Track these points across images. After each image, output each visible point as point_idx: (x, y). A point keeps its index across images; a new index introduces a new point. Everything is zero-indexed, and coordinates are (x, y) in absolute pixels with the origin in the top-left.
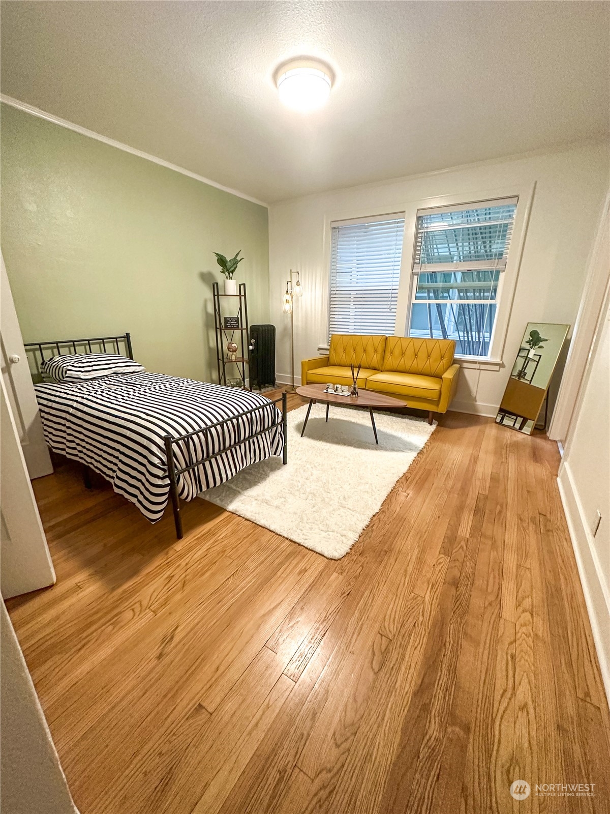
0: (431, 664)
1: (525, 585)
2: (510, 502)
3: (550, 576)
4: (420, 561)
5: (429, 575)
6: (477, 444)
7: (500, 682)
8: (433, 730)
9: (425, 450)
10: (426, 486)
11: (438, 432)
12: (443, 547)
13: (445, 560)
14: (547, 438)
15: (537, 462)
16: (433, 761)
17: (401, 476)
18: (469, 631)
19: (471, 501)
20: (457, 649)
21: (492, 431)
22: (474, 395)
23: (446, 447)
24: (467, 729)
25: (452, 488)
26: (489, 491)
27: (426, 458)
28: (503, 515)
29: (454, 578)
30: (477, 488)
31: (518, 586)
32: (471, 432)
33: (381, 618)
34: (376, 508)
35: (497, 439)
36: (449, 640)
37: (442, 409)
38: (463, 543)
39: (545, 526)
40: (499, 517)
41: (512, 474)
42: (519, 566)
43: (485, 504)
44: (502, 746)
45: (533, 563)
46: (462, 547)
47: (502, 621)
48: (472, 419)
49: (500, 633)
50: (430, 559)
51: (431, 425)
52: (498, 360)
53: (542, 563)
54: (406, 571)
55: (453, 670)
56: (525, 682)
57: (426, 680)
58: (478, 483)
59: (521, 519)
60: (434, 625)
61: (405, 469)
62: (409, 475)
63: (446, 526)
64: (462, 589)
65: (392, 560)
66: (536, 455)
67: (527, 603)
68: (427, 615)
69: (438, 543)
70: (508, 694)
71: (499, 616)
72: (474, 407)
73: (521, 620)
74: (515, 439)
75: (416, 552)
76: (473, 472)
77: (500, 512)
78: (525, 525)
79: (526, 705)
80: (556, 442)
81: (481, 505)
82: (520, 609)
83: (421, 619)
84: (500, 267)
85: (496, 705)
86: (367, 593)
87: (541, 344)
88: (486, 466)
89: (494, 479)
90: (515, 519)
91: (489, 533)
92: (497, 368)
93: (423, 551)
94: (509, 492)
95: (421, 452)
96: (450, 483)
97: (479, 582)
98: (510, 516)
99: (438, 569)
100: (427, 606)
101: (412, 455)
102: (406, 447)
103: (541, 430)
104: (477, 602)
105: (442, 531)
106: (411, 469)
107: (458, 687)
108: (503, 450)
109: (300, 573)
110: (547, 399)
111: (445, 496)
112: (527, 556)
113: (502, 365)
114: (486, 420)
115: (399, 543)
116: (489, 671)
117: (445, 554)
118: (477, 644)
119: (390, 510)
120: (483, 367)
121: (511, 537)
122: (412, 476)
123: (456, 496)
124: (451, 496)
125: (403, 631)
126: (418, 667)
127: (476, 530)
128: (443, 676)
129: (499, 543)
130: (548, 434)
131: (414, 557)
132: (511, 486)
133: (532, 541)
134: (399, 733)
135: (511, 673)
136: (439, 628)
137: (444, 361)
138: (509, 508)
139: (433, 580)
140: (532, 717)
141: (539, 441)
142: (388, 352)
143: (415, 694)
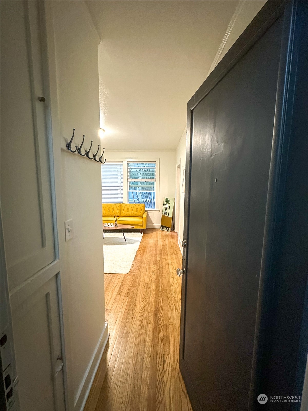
0: (157, 284)
1: (174, 266)
2: (168, 250)
3: (178, 262)
4: (149, 268)
5: (152, 270)
6: (157, 237)
7: (171, 282)
8: (161, 292)
9: (142, 242)
10: (145, 251)
11: (144, 236)
12: (154, 263)
13: (155, 266)
14: (174, 232)
15: (173, 239)
16: (162, 296)
17: (137, 250)
18: (164, 276)
19: (158, 252)
20: (162, 280)
21: (160, 232)
22: (153, 222)
23: (148, 239)
24: (167, 290)
25: (153, 250)
26: (162, 249)
27: (143, 244)
28: (167, 253)
29: (158, 269)
30: (159, 248)
31: (172, 266)
32: (154, 234)
33: (144, 280)
34: (133, 259)
35: (162, 235)
36: (160, 279)
37: (144, 227)
38: (159, 261)
39: (176, 253)
40: (166, 254)
41: (167, 243)
42: (172, 262)
43: (162, 252)
44: (173, 290)
45: (175, 261)
46: (158, 262)
47: (170, 273)
48: (153, 230)
49: (170, 275)
50: (152, 267)
51: (141, 234)
52: (158, 210)
53: (176, 260)
54: (146, 271)
55: (162, 283)
56: (176, 280)
57: (157, 286)
58: (159, 247)
59: (171, 253)
60: (156, 278)
61: (138, 248)
62: (139, 249)
63: (153, 259)
64: (161, 270)
65: (142, 269)
66: (173, 237)
67: (174, 268)
68: (154, 277)
69: (153, 263)
70: (173, 283)
71: (169, 272)
72: (153, 226)
73: (174, 271)
74: (166, 234)
75: (148, 266)
76: (157, 245)
77: (166, 253)
78: (172, 254)
79: (176, 283)
80: (177, 233)
81: (161, 252)
82: (173, 270)
83: (153, 278)
84: (154, 181)
85: (171, 285)
86: (138, 277)
87: (169, 202)
88: (160, 242)
89: (163, 245)
90: (170, 253)
91: (164, 258)
92: (158, 212)
93: (149, 265)
94: (167, 248)
95: (141, 242)
96: (152, 249)
97: (164, 268)
98: (168, 253)
99: (154, 268)
100: (154, 275)
101: (139, 243)
102: (136, 242)
103: (173, 230)
104: (164, 271)
105: (153, 260)
106: (139, 248)
107: (163, 285)
108: (164, 237)
109: (118, 279)
110: (173, 220)
111: (151, 252)
112: (173, 260)
113: (159, 211)
114: (158, 230)
115: (142, 266)
116: (169, 281)
117: (155, 265)
118: (166, 278)
119: (137, 259)
120: (154, 212)
121: (169, 257)
122: (141, 249)
123: (154, 252)
124: (153, 252)
125: (150, 281)
126: (155, 285)
127: (161, 258)
128: (160, 285)
129: (167, 259)
130: (175, 231)
131: (147, 267)
132: (167, 246)
133: (174, 256)
134: (154, 295)
135: (173, 280)
136: (157, 278)
137: (142, 211)
138: (168, 251)
139: (154, 270)
140: (177, 284)
141: (173, 233)
142: (122, 209)
143: (155, 289)
